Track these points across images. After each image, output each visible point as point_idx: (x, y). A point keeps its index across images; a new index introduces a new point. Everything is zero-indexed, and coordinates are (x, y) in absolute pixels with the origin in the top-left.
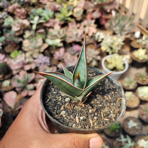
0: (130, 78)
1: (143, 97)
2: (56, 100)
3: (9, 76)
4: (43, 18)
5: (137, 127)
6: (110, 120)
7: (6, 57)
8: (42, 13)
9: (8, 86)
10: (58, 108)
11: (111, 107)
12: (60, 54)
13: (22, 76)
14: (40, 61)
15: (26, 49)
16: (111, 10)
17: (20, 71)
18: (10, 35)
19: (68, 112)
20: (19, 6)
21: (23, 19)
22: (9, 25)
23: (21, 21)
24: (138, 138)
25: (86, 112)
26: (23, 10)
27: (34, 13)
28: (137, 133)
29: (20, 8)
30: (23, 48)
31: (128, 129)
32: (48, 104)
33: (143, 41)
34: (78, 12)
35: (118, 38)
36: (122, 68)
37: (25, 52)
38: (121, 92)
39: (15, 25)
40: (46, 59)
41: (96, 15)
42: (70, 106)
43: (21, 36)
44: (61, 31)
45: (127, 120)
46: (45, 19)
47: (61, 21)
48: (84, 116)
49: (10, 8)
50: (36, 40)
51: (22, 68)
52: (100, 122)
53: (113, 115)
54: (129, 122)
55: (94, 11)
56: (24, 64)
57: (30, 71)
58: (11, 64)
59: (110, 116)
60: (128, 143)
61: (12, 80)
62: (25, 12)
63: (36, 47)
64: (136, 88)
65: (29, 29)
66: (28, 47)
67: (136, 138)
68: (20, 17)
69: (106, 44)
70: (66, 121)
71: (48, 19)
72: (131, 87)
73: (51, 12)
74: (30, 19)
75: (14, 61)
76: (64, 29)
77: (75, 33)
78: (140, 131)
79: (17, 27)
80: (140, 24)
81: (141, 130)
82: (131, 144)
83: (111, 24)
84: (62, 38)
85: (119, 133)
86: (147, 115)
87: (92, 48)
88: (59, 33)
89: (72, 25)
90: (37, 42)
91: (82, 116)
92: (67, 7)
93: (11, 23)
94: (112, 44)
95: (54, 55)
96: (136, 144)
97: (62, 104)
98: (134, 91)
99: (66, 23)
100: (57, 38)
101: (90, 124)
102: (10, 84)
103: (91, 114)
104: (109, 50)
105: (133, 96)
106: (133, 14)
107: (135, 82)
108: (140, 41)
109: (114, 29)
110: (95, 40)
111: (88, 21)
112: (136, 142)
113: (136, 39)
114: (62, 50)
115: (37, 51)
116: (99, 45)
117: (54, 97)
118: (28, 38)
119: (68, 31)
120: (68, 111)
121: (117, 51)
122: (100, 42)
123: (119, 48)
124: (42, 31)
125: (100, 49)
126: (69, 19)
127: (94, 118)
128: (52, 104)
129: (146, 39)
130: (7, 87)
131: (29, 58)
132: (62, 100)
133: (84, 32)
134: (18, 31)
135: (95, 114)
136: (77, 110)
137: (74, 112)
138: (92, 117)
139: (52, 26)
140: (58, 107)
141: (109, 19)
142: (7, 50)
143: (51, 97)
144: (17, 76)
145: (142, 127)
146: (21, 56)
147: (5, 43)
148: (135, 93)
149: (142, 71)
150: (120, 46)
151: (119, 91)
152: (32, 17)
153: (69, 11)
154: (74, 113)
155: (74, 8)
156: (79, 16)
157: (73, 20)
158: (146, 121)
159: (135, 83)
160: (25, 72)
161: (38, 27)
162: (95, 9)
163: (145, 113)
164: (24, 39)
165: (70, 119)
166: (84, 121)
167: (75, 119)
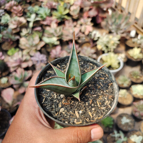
0: (124, 76)
1: (137, 95)
2: (52, 98)
3: (7, 73)
4: (39, 16)
5: (130, 124)
7: (3, 54)
8: (39, 10)
9: (6, 83)
12: (56, 52)
13: (19, 73)
14: (37, 59)
15: (23, 47)
16: (107, 9)
17: (17, 69)
18: (7, 33)
19: (66, 108)
20: (16, 3)
21: (20, 17)
22: (6, 22)
23: (17, 18)
24: (131, 134)
26: (20, 8)
27: (31, 10)
28: (130, 129)
29: (17, 6)
30: (20, 46)
31: (121, 125)
33: (138, 40)
34: (75, 11)
35: (114, 36)
36: (117, 67)
37: (22, 50)
39: (12, 22)
40: (43, 57)
41: (93, 13)
43: (18, 34)
44: (58, 29)
45: (121, 116)
46: (42, 17)
47: (58, 19)
49: (7, 6)
50: (33, 38)
51: (19, 66)
53: (108, 101)
54: (122, 118)
55: (90, 9)
56: (21, 62)
57: (27, 69)
58: (9, 61)
59: (105, 104)
60: (121, 138)
61: (10, 78)
62: (22, 9)
63: (33, 44)
64: (130, 86)
65: (26, 26)
66: (24, 45)
67: (129, 134)
68: (16, 15)
69: (102, 43)
71: (45, 16)
72: (125, 85)
73: (48, 10)
74: (26, 16)
75: (12, 58)
76: (61, 27)
77: (71, 31)
78: (132, 127)
79: (14, 24)
80: (136, 23)
81: (134, 126)
82: (123, 139)
83: (107, 22)
84: (58, 36)
85: (112, 129)
86: (139, 112)
87: (88, 46)
88: (56, 31)
89: (69, 23)
90: (34, 40)
92: (64, 5)
93: (8, 20)
94: (108, 42)
95: (51, 53)
96: (129, 139)
97: (59, 101)
98: (128, 89)
99: (63, 21)
100: (54, 36)
102: (8, 81)
104: (104, 49)
105: (127, 93)
106: (129, 13)
107: (129, 80)
108: (135, 40)
109: (111, 28)
110: (91, 39)
111: (84, 20)
112: (128, 137)
113: (131, 38)
114: (59, 48)
115: (34, 48)
116: (95, 44)
118: (25, 36)
119: (64, 29)
121: (112, 50)
122: (96, 41)
123: (115, 47)
124: (39, 28)
125: (96, 47)
126: (66, 17)
129: (142, 38)
130: (4, 84)
131: (26, 55)
132: (57, 96)
133: (80, 31)
134: (15, 29)
139: (49, 24)
141: (106, 18)
142: (4, 47)
144: (14, 74)
145: (134, 123)
146: (18, 54)
147: (2, 40)
148: (129, 91)
149: (137, 70)
150: (116, 45)
152: (28, 14)
153: (65, 9)
155: (71, 6)
156: (75, 14)
157: (69, 18)
158: (138, 117)
159: (129, 82)
160: (23, 70)
161: (35, 25)
162: (91, 7)
163: (138, 110)
164: (21, 37)
165: (70, 115)
166: (84, 115)
167: (75, 114)
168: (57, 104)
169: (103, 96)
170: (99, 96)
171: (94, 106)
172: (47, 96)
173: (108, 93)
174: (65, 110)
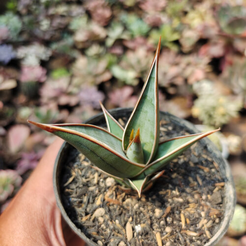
2: (88, 182)
6: (200, 236)
10: (89, 200)
11: (203, 203)
19: (109, 211)
25: (148, 216)
32: (69, 188)
38: (223, 171)
42: (116, 196)
48: (144, 223)
52: (178, 239)
53: (206, 221)
59: (199, 226)
70: (104, 232)
91: (140, 223)
97: (99, 191)
101: (157, 243)
103: (159, 219)
117: (83, 173)
120: (111, 208)
127: (164, 229)
128: (79, 191)
135: (168, 219)
136: (130, 208)
137: (124, 212)
138: (160, 228)
140: (91, 198)
143: (78, 172)
151: (219, 167)
154: (123, 215)
165: (114, 229)
166: (143, 237)
167: (124, 230)
168: (95, 197)
169: (197, 205)
170: (188, 203)
171: (172, 222)
172: (80, 173)
173: (210, 202)
174: (106, 213)
